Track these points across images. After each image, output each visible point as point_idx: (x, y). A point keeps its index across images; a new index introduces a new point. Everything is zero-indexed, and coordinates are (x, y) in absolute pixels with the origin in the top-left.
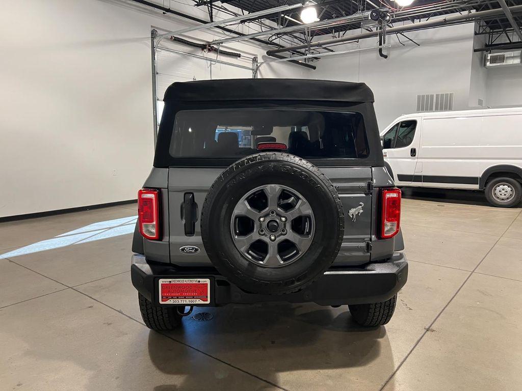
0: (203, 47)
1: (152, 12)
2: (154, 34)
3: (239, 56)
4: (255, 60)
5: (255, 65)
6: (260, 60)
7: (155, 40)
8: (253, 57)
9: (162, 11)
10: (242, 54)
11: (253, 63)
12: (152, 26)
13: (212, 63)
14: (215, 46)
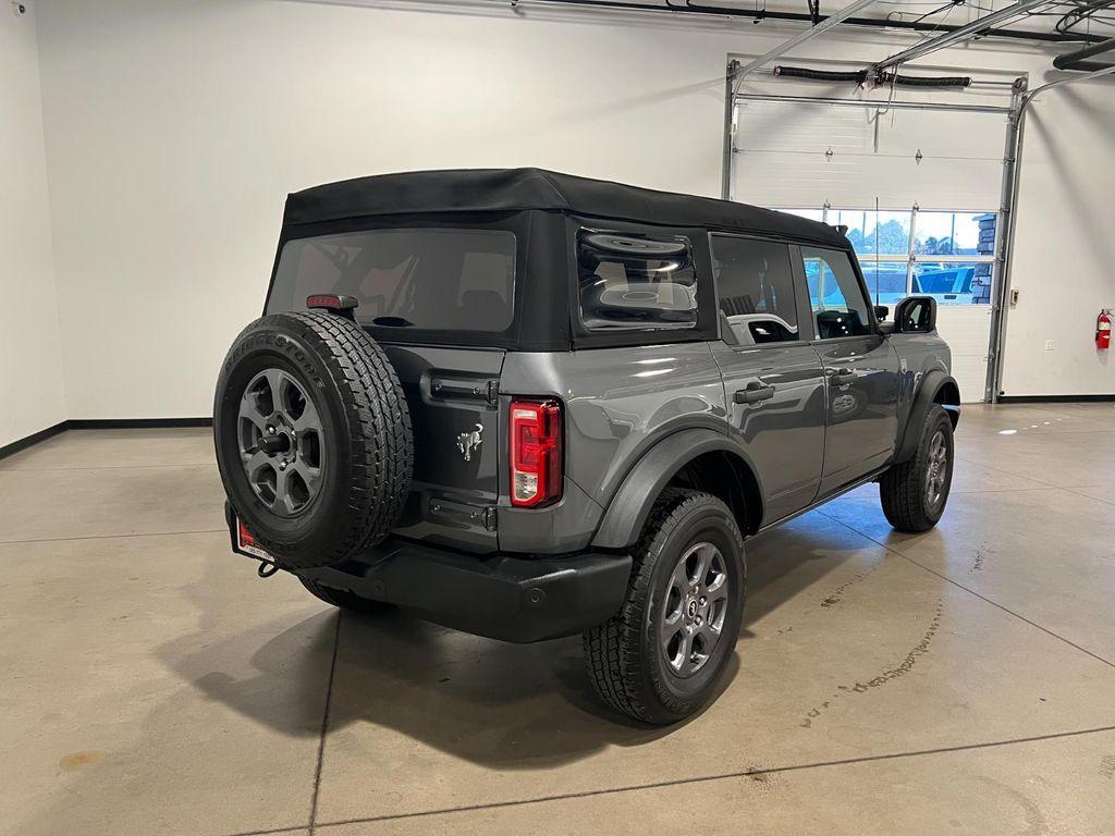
0: (859, 78)
1: (731, 26)
2: (733, 71)
3: (965, 82)
4: (1018, 87)
5: (1020, 98)
6: (1034, 83)
7: (734, 83)
8: (1013, 79)
9: (751, 19)
10: (974, 77)
11: (1014, 93)
12: (729, 55)
13: (881, 110)
14: (889, 70)
